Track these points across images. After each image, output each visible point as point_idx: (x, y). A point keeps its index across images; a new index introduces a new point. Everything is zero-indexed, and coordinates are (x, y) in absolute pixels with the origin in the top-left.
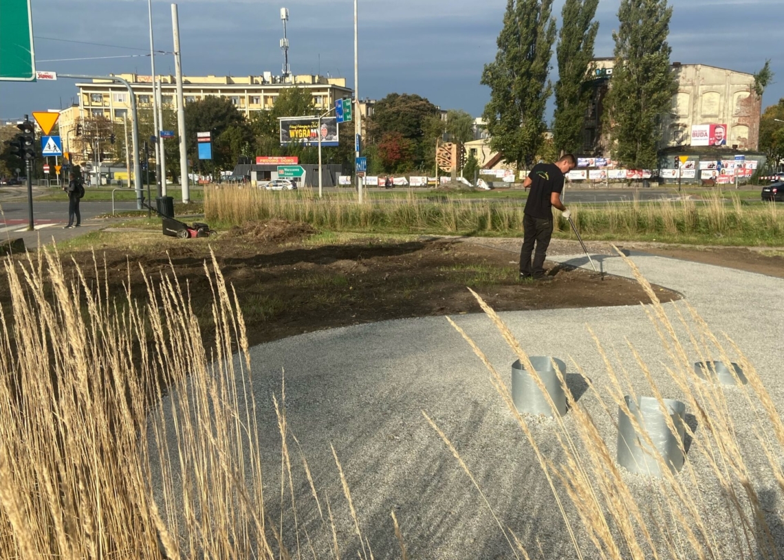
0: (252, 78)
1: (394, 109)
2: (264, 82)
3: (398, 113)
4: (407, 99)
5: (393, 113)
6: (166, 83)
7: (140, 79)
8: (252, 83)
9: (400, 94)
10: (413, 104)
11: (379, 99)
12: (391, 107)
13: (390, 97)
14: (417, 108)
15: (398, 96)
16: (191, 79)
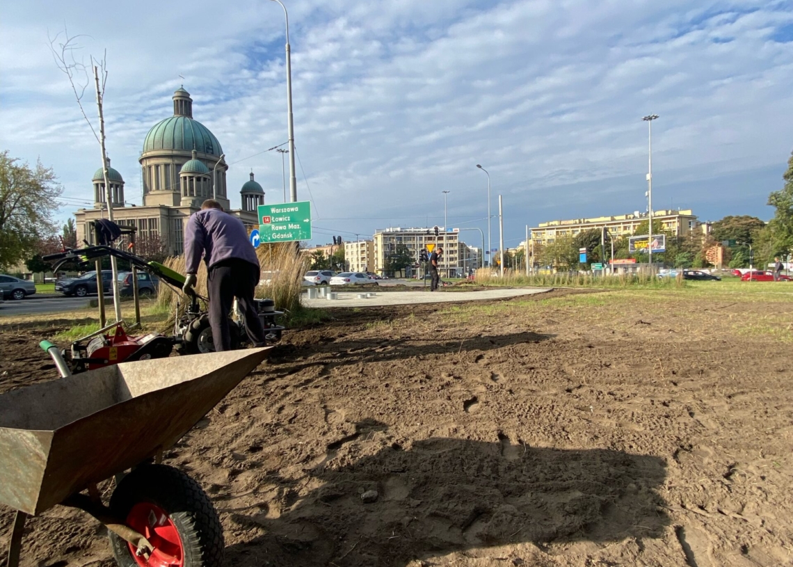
0: (627, 216)
1: (728, 226)
2: (634, 217)
3: (731, 229)
4: (739, 219)
5: (727, 229)
6: (576, 223)
7: (563, 223)
8: (627, 218)
9: (734, 216)
10: (744, 222)
11: (718, 221)
12: (726, 225)
13: (726, 218)
14: (748, 225)
15: (732, 217)
16: (590, 220)
